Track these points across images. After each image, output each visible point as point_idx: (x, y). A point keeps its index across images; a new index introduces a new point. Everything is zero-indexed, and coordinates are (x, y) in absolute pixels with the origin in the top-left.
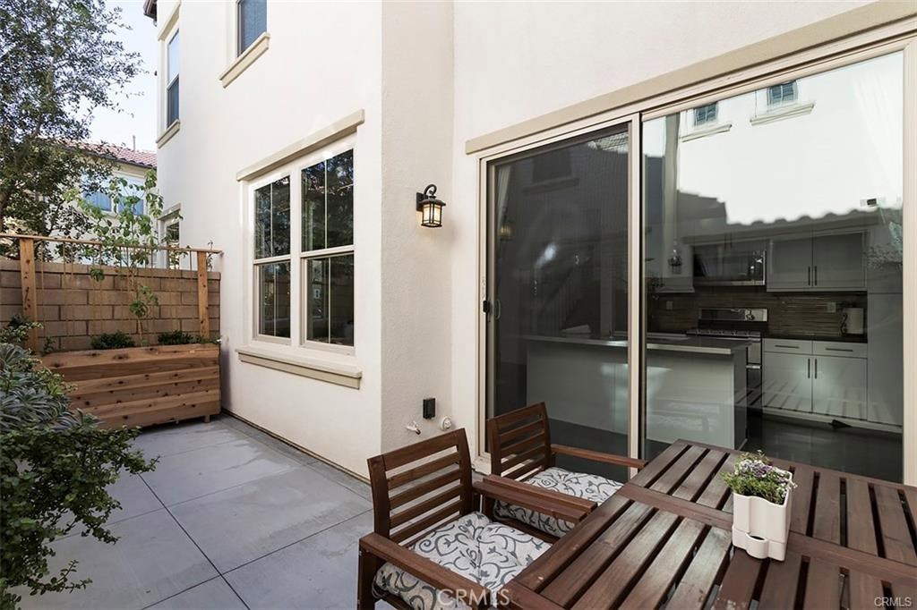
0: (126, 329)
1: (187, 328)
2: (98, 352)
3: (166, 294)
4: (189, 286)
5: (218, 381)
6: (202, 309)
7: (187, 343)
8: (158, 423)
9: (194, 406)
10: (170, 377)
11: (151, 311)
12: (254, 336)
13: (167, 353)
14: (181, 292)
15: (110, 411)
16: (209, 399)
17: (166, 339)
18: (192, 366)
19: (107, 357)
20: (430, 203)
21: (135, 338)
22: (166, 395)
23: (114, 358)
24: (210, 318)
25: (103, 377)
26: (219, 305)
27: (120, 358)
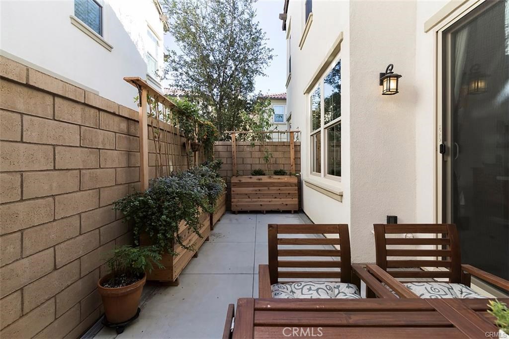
0: (263, 168)
1: (286, 169)
2: (252, 176)
3: (278, 153)
4: (287, 149)
5: (297, 195)
6: (292, 160)
7: (284, 175)
8: (273, 210)
9: (287, 205)
10: (277, 190)
11: (272, 161)
12: (311, 173)
13: (276, 179)
14: (284, 152)
15: (256, 201)
16: (292, 203)
17: (277, 173)
18: (286, 186)
19: (255, 179)
20: (387, 77)
21: (265, 172)
22: (276, 198)
23: (257, 180)
24: (295, 164)
25: (254, 187)
26: (300, 158)
27: (259, 180)
